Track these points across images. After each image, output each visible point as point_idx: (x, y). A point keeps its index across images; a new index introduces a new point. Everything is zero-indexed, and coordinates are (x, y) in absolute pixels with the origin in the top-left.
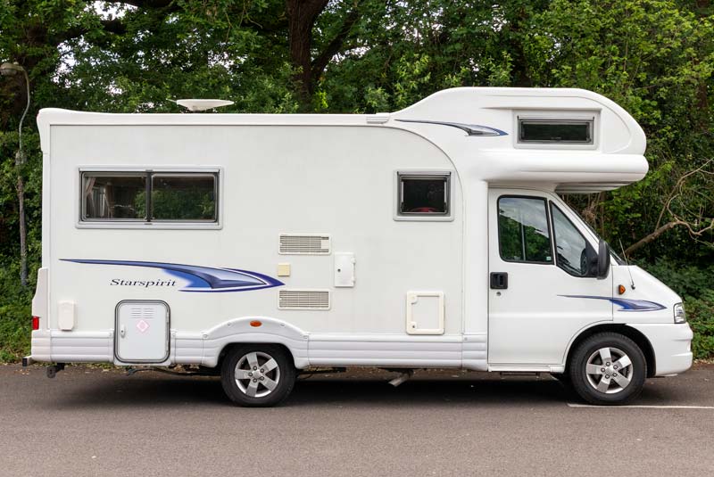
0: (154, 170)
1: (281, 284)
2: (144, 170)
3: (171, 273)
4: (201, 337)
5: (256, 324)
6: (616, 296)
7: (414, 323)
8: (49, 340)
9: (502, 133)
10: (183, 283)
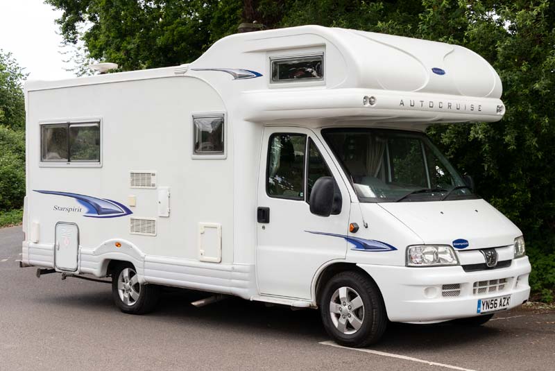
0: (71, 122)
1: (131, 213)
2: (66, 122)
3: (80, 202)
4: (92, 253)
5: (118, 245)
6: (351, 235)
7: (202, 251)
8: (27, 249)
9: (258, 75)
10: (85, 210)
